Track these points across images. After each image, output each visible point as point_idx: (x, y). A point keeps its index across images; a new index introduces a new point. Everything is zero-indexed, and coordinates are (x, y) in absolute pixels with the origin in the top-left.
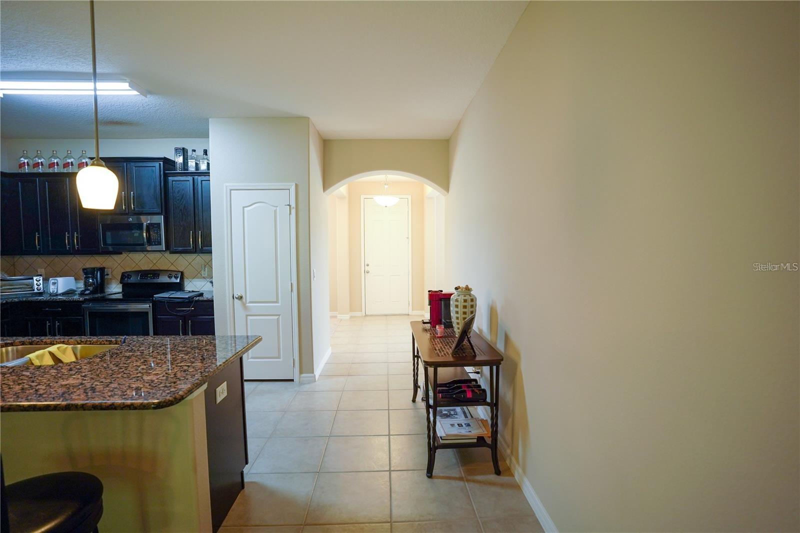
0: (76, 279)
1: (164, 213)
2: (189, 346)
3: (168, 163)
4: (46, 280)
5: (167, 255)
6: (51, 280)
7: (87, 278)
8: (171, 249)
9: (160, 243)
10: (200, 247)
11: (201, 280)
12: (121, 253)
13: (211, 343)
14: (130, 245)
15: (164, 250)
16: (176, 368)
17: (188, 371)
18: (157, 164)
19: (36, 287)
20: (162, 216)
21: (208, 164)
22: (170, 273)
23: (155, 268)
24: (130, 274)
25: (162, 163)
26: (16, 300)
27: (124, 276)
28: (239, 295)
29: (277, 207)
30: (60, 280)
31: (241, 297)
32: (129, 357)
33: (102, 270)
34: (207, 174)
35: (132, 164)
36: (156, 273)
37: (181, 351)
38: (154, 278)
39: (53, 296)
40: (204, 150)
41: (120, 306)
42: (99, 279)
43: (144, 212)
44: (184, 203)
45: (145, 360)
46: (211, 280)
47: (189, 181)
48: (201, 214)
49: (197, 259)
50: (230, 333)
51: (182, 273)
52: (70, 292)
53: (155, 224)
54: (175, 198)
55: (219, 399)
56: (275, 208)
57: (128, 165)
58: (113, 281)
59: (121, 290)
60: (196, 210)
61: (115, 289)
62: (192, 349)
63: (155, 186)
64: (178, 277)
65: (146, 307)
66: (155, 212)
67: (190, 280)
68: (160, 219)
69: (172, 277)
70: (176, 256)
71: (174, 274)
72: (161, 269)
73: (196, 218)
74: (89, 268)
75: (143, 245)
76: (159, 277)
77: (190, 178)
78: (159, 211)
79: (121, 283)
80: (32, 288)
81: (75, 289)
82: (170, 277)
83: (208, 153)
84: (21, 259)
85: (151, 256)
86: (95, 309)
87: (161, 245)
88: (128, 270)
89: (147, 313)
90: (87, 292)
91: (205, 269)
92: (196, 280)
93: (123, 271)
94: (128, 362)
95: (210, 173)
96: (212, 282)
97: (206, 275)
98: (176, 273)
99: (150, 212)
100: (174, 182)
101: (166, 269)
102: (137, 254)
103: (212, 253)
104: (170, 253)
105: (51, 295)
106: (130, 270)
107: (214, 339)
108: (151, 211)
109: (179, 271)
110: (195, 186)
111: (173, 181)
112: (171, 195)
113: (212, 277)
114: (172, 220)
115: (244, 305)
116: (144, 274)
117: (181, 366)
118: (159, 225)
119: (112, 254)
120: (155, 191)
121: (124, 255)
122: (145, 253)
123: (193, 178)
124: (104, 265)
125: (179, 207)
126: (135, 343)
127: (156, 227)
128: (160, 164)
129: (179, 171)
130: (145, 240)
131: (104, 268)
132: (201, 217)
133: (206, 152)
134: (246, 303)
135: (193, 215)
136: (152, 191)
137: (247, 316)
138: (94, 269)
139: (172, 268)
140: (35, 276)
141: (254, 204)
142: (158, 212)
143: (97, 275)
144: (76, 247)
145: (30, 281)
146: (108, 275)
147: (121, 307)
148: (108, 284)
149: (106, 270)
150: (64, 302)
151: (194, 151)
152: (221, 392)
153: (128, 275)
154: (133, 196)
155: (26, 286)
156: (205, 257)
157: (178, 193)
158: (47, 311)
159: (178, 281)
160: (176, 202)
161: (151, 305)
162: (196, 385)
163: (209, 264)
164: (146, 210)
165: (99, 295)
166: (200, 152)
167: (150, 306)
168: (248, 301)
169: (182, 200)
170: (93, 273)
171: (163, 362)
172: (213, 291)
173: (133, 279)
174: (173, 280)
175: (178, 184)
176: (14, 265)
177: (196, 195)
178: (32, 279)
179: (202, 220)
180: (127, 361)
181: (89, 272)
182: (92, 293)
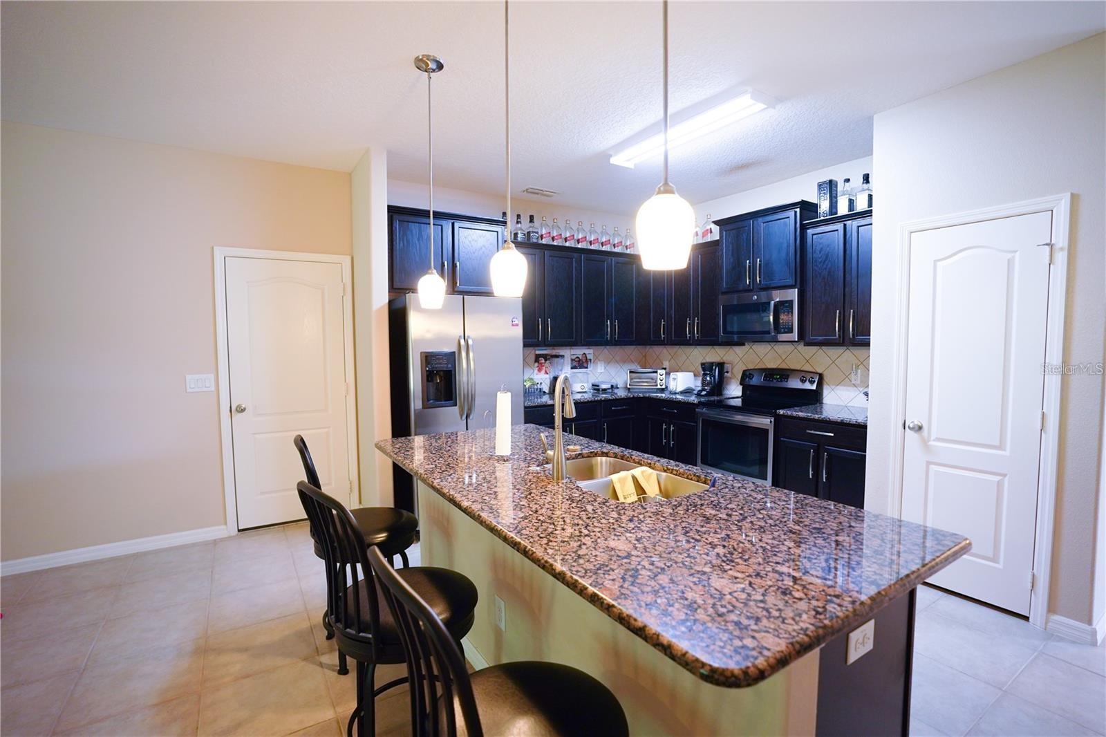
0: (695, 375)
1: (798, 286)
2: (807, 522)
3: (807, 208)
4: (668, 374)
5: (801, 347)
6: (672, 375)
7: (705, 375)
8: (807, 339)
9: (790, 331)
10: (851, 337)
11: (849, 388)
12: (743, 345)
13: (850, 526)
14: (755, 333)
15: (796, 340)
16: (771, 574)
17: (790, 594)
18: (791, 214)
19: (659, 381)
20: (796, 290)
21: (870, 197)
22: (804, 375)
23: (784, 366)
24: (753, 373)
25: (798, 210)
26: (641, 395)
27: (746, 375)
28: (916, 423)
29: (1016, 252)
30: (680, 375)
31: (920, 428)
32: (708, 519)
33: (721, 365)
34: (868, 213)
35: (760, 219)
36: (785, 374)
37: (791, 531)
38: (781, 381)
39: (672, 394)
40: (864, 175)
41: (736, 416)
42: (717, 377)
43: (772, 285)
44: (830, 266)
45: (728, 535)
46: (866, 390)
47: (837, 230)
48: (854, 281)
49: (845, 355)
50: (892, 513)
51: (821, 376)
52: (687, 392)
53: (787, 302)
54: (816, 261)
55: (853, 656)
56: (1010, 256)
57: (755, 222)
58: (733, 380)
59: (740, 394)
60: (847, 275)
61: (734, 391)
62: (812, 533)
63: (788, 246)
64: (814, 382)
65: (765, 422)
66: (787, 284)
67: (833, 387)
68: (793, 294)
69: (805, 381)
70: (813, 349)
71: (808, 376)
72: (792, 367)
73: (847, 290)
74: (707, 363)
75: (768, 332)
76: (787, 379)
77: (839, 226)
78: (791, 281)
79: (741, 384)
80: (656, 382)
81: (693, 387)
82: (803, 381)
83: (870, 179)
84: (651, 350)
85: (779, 348)
86: (709, 417)
87: (792, 332)
88: (751, 367)
89: (767, 431)
90: (704, 393)
91: (857, 371)
92: (842, 388)
93: (745, 368)
94: (704, 529)
95: (873, 211)
96: (867, 394)
97: (858, 382)
98: (812, 375)
99: (779, 285)
100: (815, 236)
101: (799, 369)
102: (763, 346)
103: (869, 346)
104: (805, 346)
105: (671, 393)
106: (752, 368)
107: (860, 519)
108: (782, 283)
109: (817, 373)
110: (848, 237)
111: (813, 235)
112: (810, 255)
113: (868, 386)
114: (809, 294)
115: (925, 443)
116: (770, 373)
117: (781, 574)
118: (791, 302)
119: (734, 345)
120: (788, 253)
121: (746, 347)
122: (773, 344)
123: (845, 225)
124: (725, 359)
125: (820, 274)
126: (727, 490)
127: (787, 307)
128: (796, 212)
129: (822, 218)
130: (772, 327)
131: (724, 363)
132: (854, 286)
133: (866, 179)
134: (929, 441)
135: (841, 284)
136: (783, 254)
137: (929, 463)
138: (712, 364)
139: (807, 368)
140: (660, 369)
141: (961, 251)
142: (790, 284)
143: (715, 371)
144: (696, 335)
145: (655, 374)
146: (727, 372)
147: (739, 418)
148: (727, 384)
149: (726, 365)
150: (679, 402)
151: (848, 180)
152: (861, 640)
153: (750, 374)
154: (760, 265)
155: (650, 380)
156: (859, 351)
157: (820, 252)
158: (664, 411)
159: (814, 387)
160: (817, 266)
161: (773, 420)
162: (797, 646)
163: (864, 364)
164: (776, 282)
165: (716, 398)
166: (857, 181)
167: (771, 422)
168: (933, 437)
169: (827, 262)
170: (711, 369)
171: (754, 549)
172: (867, 409)
173: (756, 381)
174: (807, 386)
175: (821, 239)
176: (645, 356)
177: (848, 252)
178: (656, 372)
179: (856, 292)
180: (702, 526)
181: (707, 368)
182: (709, 394)
